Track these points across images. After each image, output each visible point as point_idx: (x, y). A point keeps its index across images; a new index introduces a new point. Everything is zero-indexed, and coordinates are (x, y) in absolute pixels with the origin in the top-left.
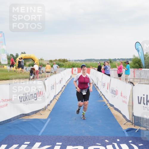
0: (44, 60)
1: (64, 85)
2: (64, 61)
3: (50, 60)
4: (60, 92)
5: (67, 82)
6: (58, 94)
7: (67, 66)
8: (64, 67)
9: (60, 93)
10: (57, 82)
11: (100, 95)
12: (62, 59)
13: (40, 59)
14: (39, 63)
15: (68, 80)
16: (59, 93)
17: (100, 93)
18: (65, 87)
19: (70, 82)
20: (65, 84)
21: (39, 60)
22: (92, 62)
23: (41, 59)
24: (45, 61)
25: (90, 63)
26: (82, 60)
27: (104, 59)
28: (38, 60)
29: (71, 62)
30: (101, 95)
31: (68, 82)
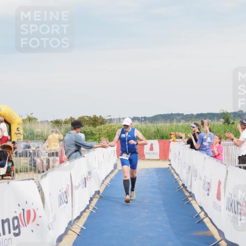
0: (39, 120)
1: (97, 190)
2: (96, 121)
4: (84, 211)
5: (103, 181)
6: (78, 218)
9: (86, 215)
10: (75, 184)
11: (198, 216)
12: (90, 117)
13: (25, 117)
14: (24, 129)
15: (108, 176)
16: (82, 213)
17: (198, 210)
18: (98, 196)
19: (112, 181)
21: (23, 120)
22: (175, 123)
23: (30, 119)
24: (42, 122)
25: (168, 124)
26: (145, 118)
28: (21, 122)
29: (115, 124)
30: (202, 215)
31: (108, 181)
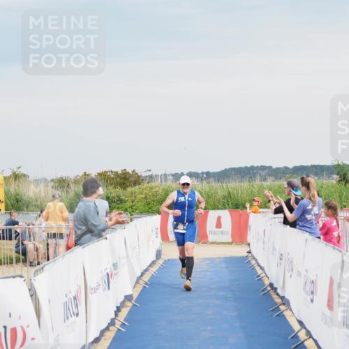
0: (32, 178)
3: (59, 176)
4: (107, 329)
5: (138, 279)
6: (97, 340)
7: (140, 205)
8: (126, 210)
9: (110, 335)
11: (296, 337)
15: (146, 270)
16: (102, 332)
17: (296, 327)
18: (129, 304)
20: (129, 292)
21: (5, 178)
23: (16, 177)
24: (37, 182)
26: (208, 174)
27: (313, 166)
28: (2, 181)
30: (302, 334)
31: (146, 278)
